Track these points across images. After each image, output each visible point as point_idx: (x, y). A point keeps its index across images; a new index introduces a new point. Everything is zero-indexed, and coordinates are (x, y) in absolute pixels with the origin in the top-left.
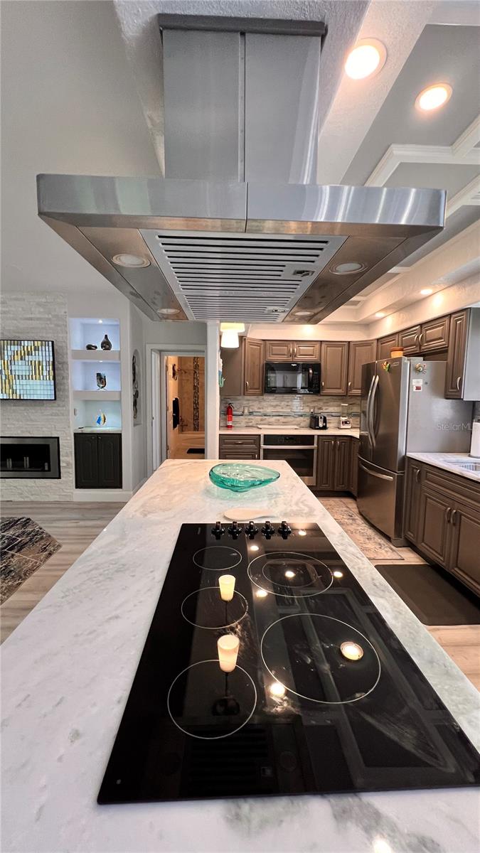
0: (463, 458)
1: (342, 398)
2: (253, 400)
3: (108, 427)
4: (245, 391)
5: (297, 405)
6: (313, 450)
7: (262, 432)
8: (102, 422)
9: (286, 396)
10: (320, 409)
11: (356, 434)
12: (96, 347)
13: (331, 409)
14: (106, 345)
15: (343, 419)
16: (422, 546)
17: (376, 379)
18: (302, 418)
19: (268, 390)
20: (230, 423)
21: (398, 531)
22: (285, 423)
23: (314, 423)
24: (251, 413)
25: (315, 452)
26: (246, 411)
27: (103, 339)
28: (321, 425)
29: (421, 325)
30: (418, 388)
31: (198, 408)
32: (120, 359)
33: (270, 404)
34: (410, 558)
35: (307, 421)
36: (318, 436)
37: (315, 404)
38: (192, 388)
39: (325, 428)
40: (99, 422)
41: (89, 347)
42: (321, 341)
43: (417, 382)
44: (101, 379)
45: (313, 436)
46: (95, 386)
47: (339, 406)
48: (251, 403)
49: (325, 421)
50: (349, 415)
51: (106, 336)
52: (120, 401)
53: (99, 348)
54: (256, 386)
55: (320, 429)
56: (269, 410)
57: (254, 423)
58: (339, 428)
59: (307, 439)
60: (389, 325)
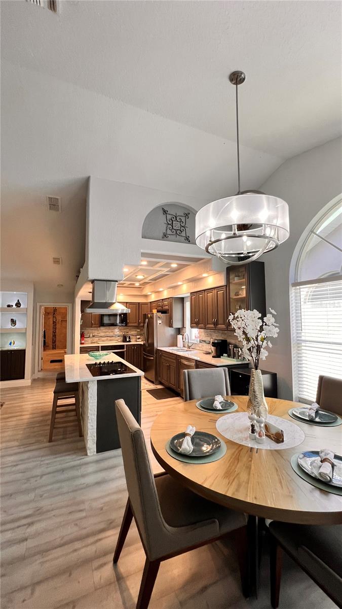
0: (175, 348)
1: (137, 327)
2: (95, 330)
3: (17, 346)
4: (91, 326)
5: (117, 331)
6: (124, 352)
7: (100, 345)
8: (12, 344)
9: (111, 327)
10: (127, 333)
11: (142, 343)
12: (12, 306)
13: (132, 333)
14: (18, 305)
15: (138, 337)
16: (163, 381)
17: (147, 320)
18: (119, 337)
19: (102, 324)
20: (83, 342)
21: (156, 379)
22: (110, 340)
23: (125, 340)
24: (93, 336)
25: (125, 353)
26: (91, 335)
27: (16, 302)
28: (128, 340)
29: (162, 300)
30: (160, 324)
31: (55, 335)
32: (27, 312)
33: (103, 331)
34: (160, 387)
35: (122, 338)
36: (127, 345)
37: (125, 330)
38: (52, 322)
39: (130, 341)
40: (10, 344)
41: (9, 306)
42: (127, 303)
43: (159, 322)
44: (13, 322)
45: (124, 345)
46: (9, 326)
47: (136, 331)
48: (93, 331)
49: (129, 338)
50: (140, 335)
51: (18, 300)
52: (26, 333)
53: (14, 306)
54: (97, 323)
55: (128, 342)
56: (102, 334)
57: (95, 341)
58: (137, 341)
59: (122, 347)
60: (153, 298)
